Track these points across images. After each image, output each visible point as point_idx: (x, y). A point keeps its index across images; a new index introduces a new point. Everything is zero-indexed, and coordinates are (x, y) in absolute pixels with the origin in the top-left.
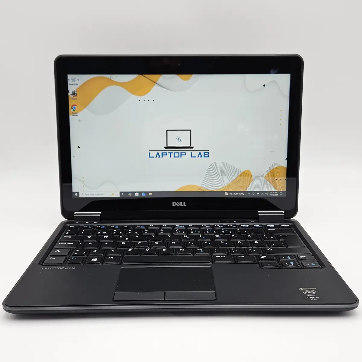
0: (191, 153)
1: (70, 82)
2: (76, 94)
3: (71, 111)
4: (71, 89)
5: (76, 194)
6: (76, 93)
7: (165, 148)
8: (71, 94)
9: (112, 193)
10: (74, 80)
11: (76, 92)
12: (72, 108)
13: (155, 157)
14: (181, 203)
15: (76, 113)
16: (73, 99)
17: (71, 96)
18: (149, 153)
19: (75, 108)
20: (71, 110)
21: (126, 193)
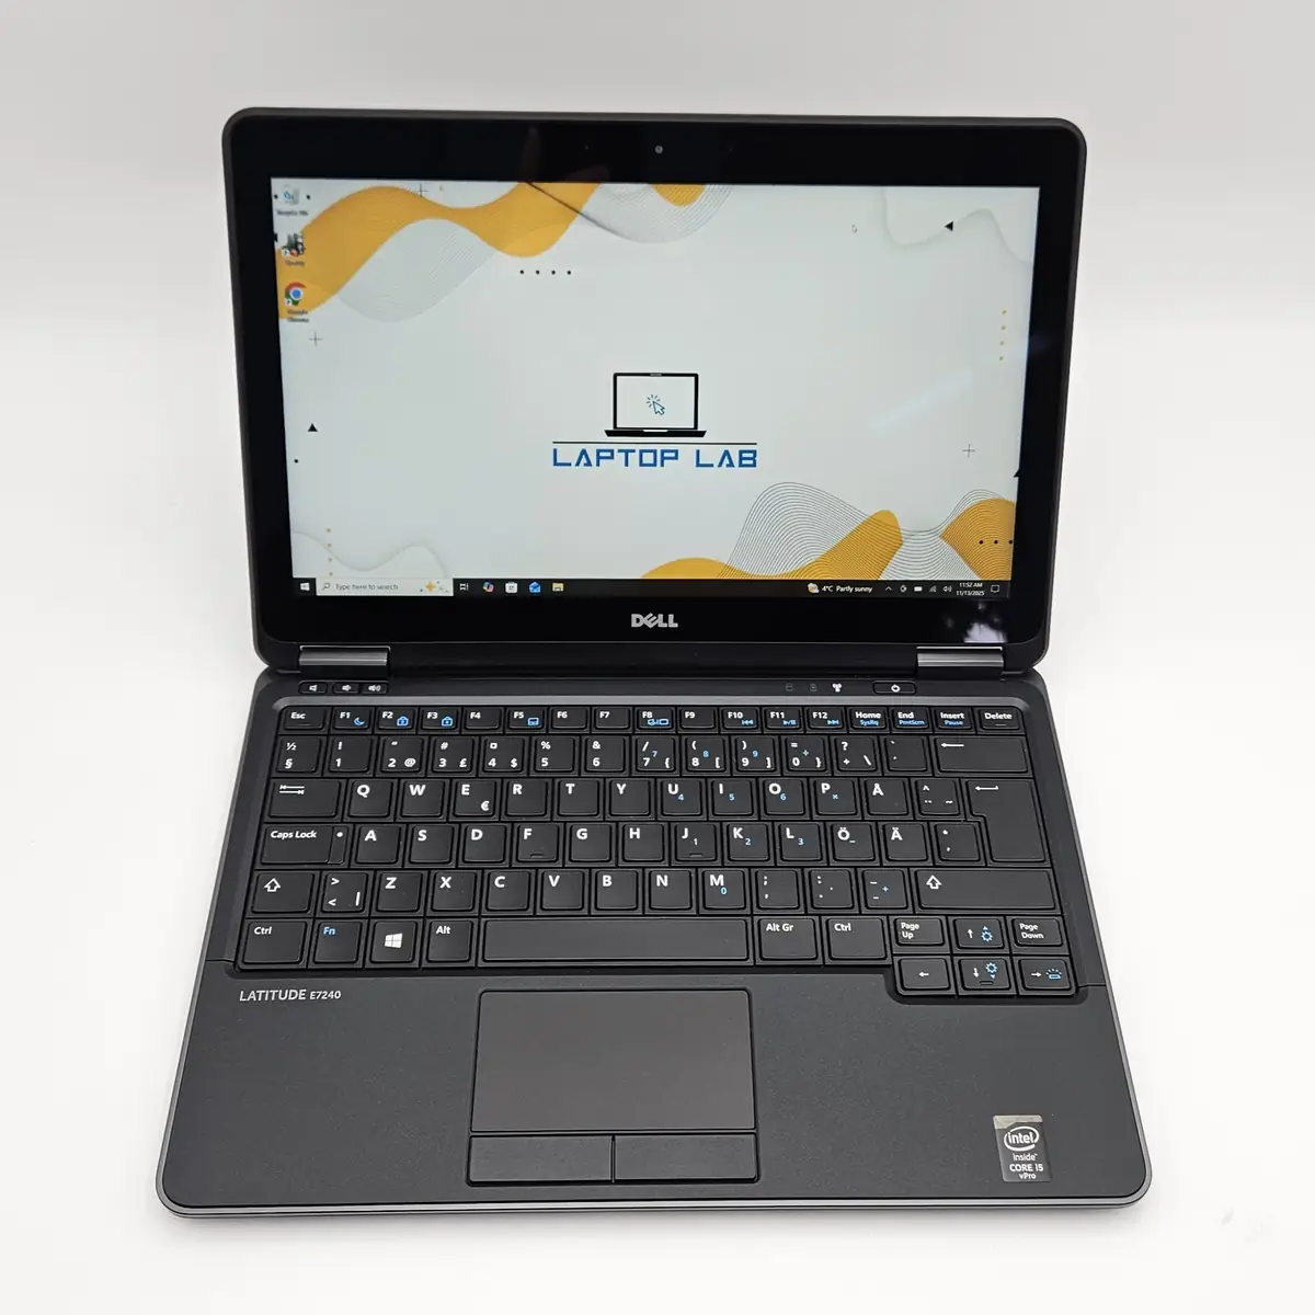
0: (698, 452)
1: (277, 205)
2: (300, 247)
3: (284, 304)
4: (285, 227)
5: (305, 587)
6: (302, 244)
7: (609, 433)
8: (285, 247)
9: (427, 583)
10: (293, 198)
11: (300, 240)
12: (288, 296)
13: (574, 463)
14: (661, 616)
15: (303, 312)
16: (290, 263)
17: (283, 251)
18: (555, 451)
19: (297, 294)
20: (286, 300)
21: (476, 583)
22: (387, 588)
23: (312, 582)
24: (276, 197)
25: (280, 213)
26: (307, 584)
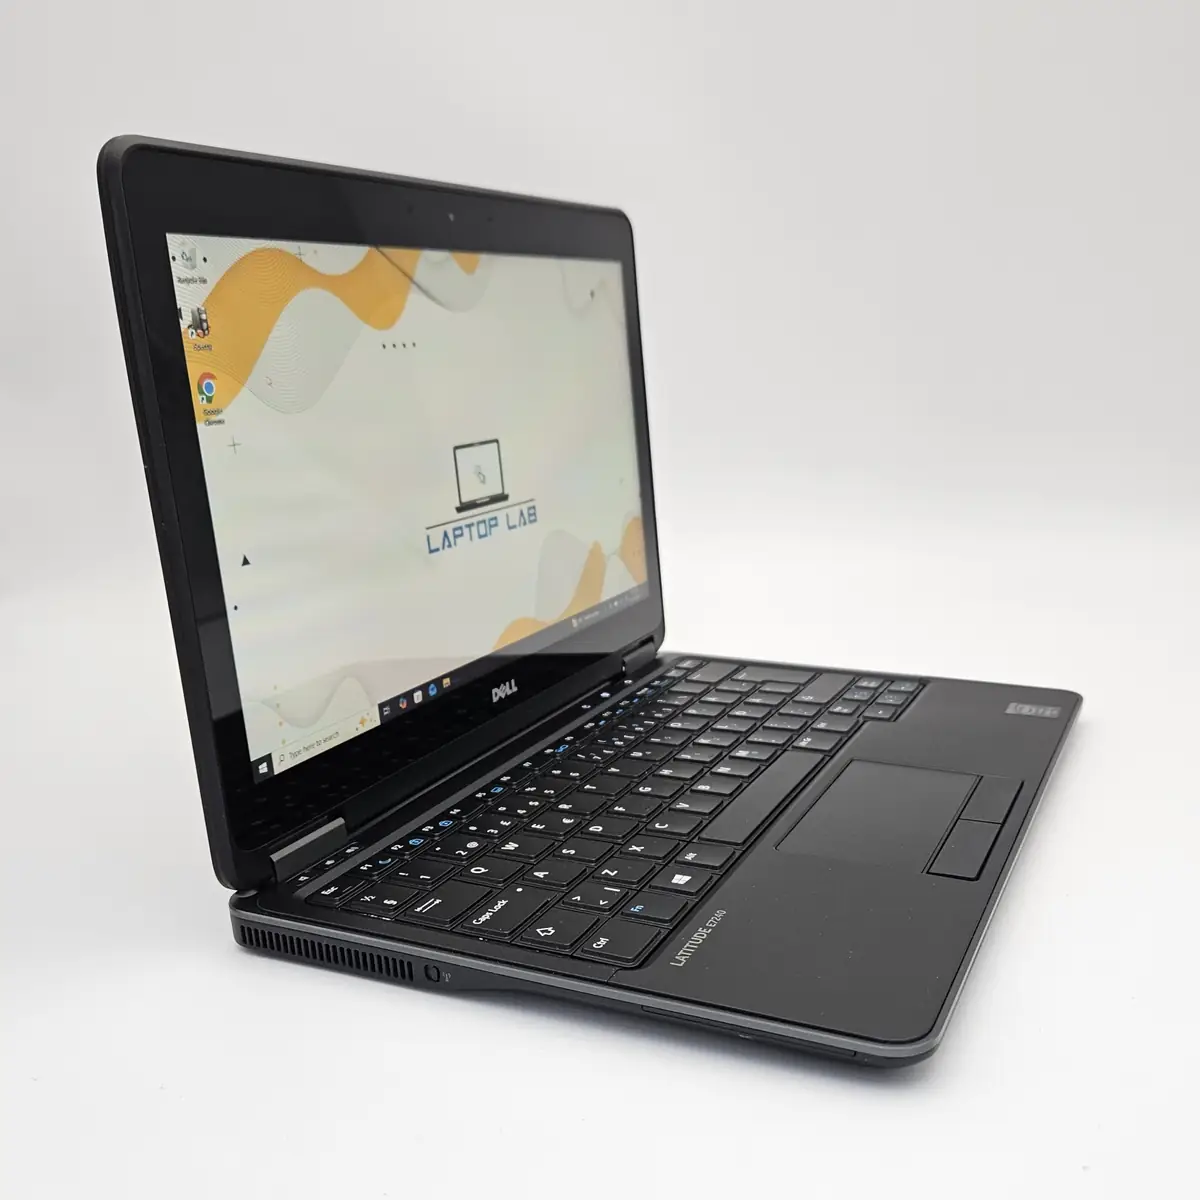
0: (507, 516)
1: (177, 269)
2: (205, 325)
3: (198, 402)
4: (188, 299)
5: (263, 768)
6: (206, 321)
7: (459, 510)
8: (189, 327)
9: (359, 719)
10: (189, 259)
11: (204, 317)
12: (201, 393)
13: (441, 547)
14: (507, 683)
15: (218, 412)
16: (198, 348)
18: (428, 538)
19: (210, 388)
20: (200, 397)
21: (393, 702)
22: (330, 738)
23: (268, 759)
24: (174, 258)
25: (180, 280)
26: (265, 764)
